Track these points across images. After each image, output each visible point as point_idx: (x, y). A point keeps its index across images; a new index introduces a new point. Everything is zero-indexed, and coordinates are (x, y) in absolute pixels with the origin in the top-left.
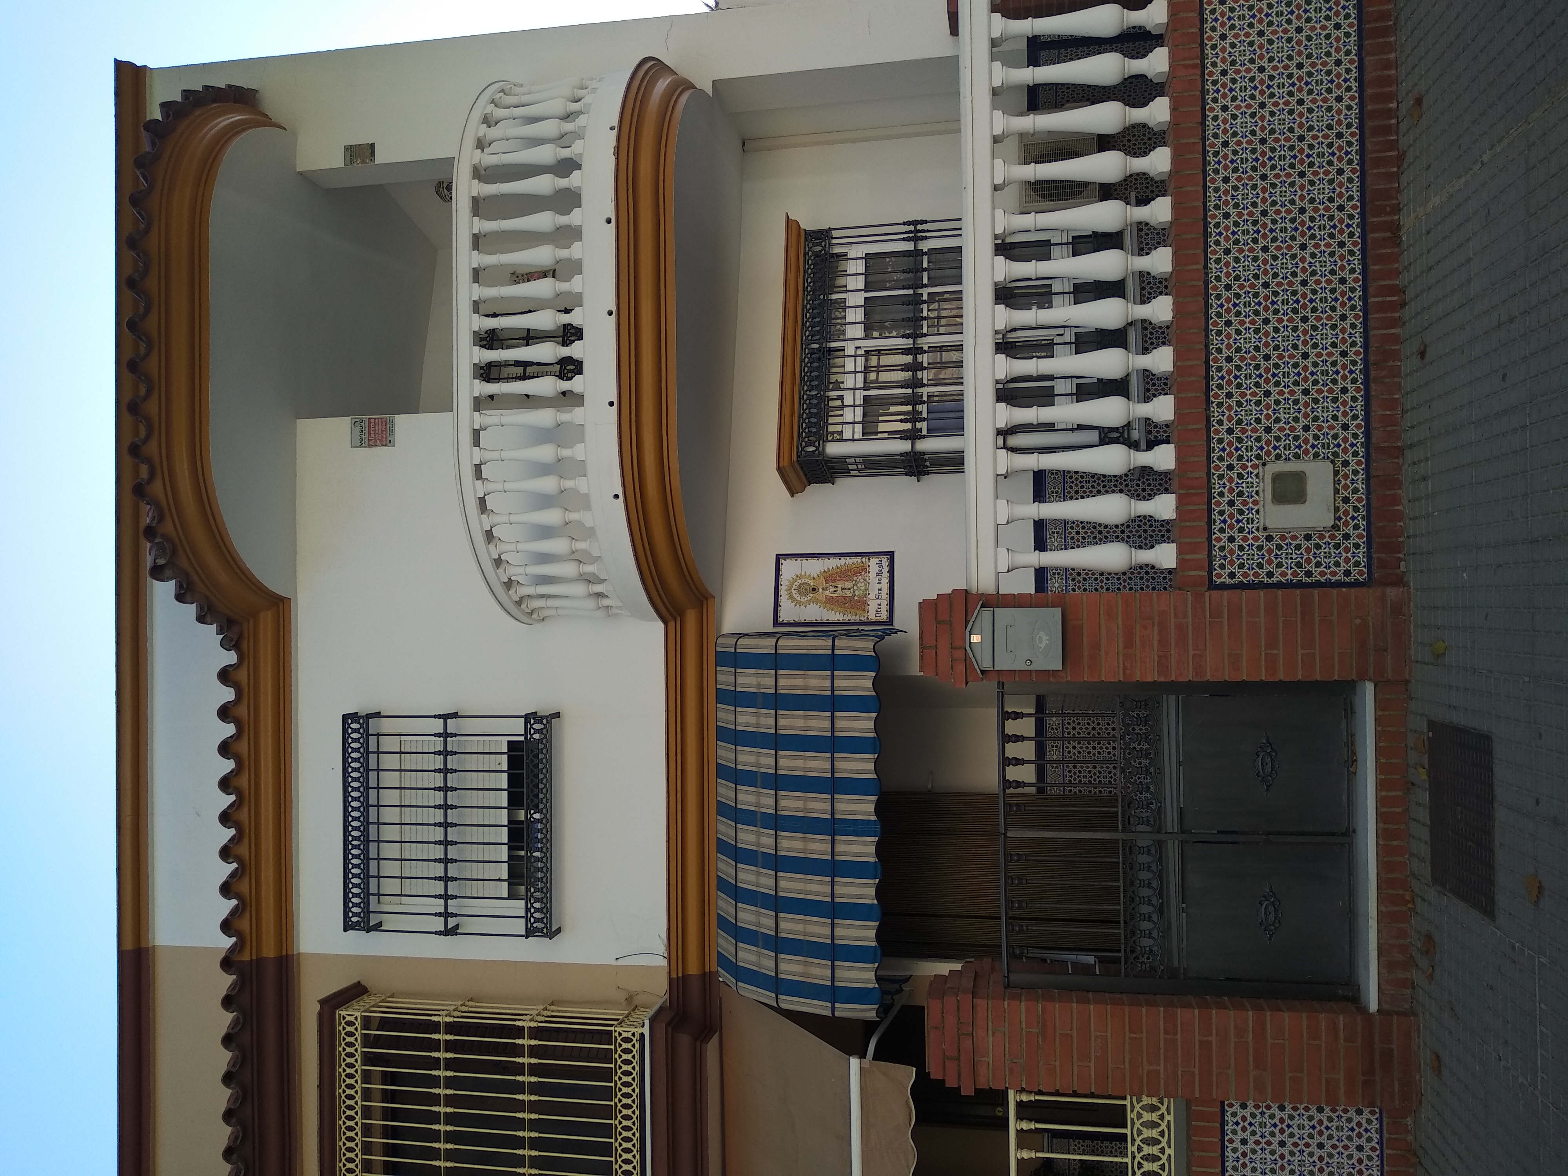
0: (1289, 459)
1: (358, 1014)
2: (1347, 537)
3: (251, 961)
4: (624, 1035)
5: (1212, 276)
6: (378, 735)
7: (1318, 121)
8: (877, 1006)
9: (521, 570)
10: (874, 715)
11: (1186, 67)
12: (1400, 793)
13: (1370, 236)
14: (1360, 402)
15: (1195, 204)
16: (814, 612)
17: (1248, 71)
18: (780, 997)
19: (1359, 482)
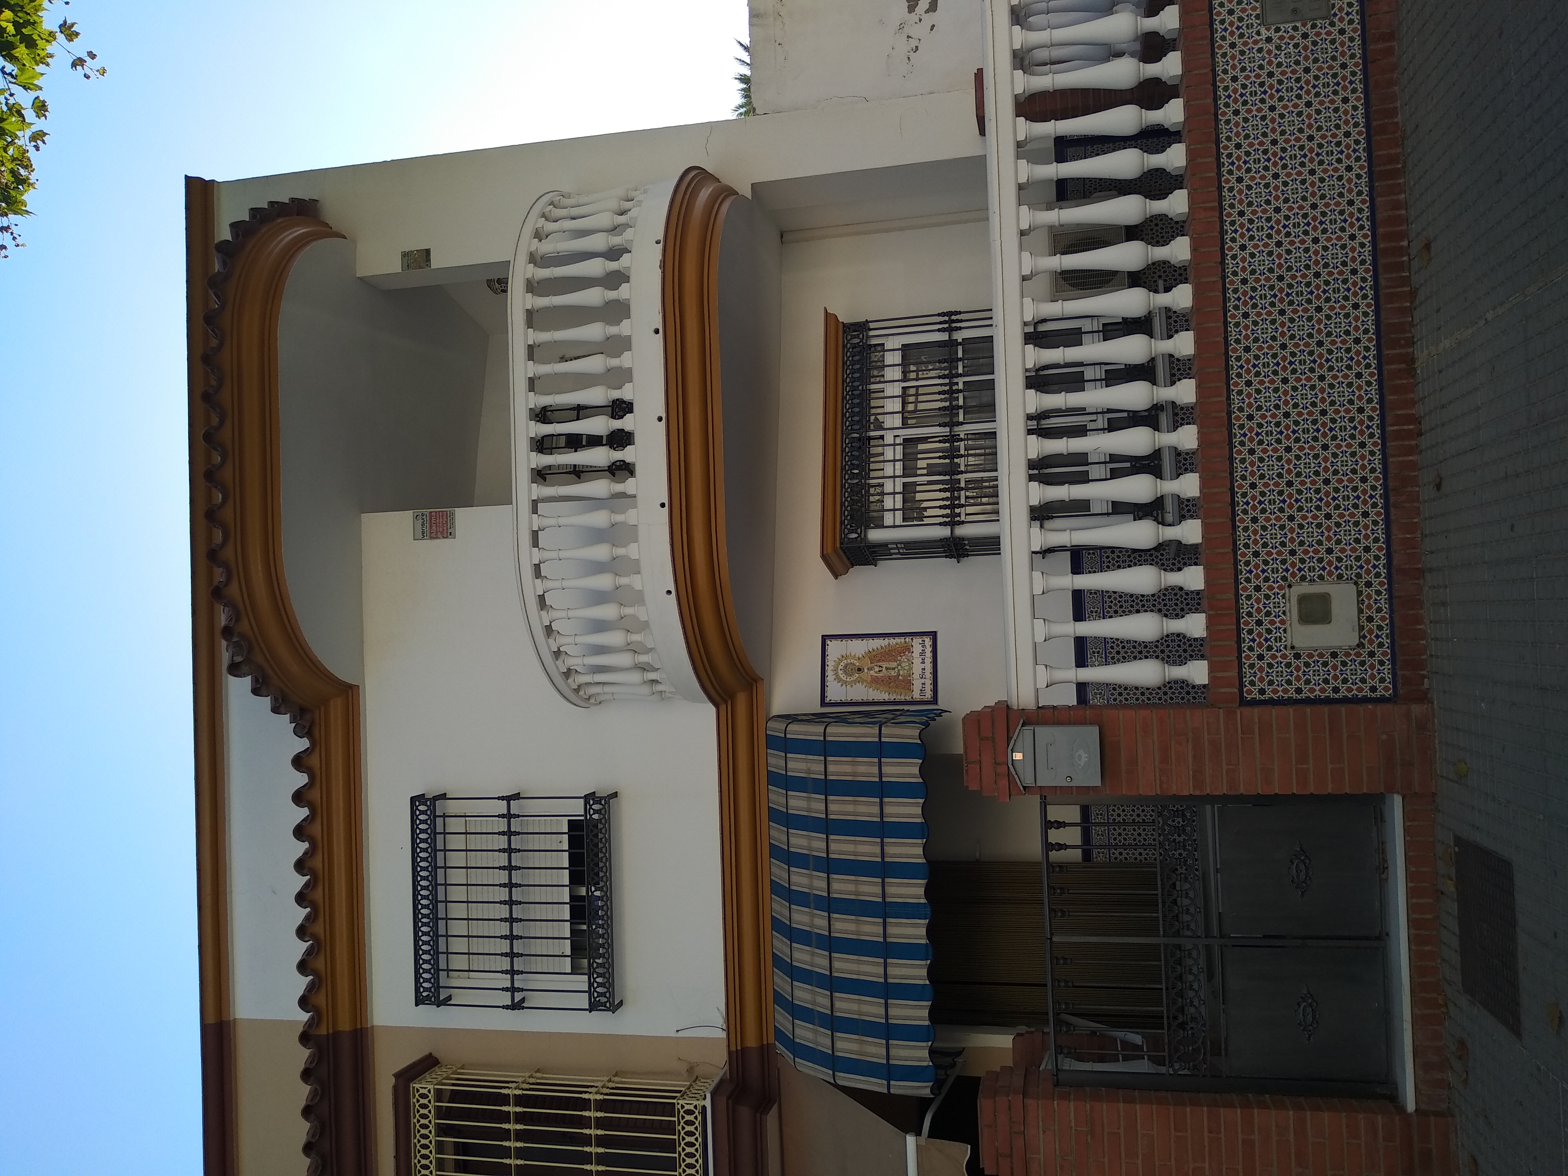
0: (1314, 580)
1: (431, 1087)
2: (1372, 654)
3: (328, 1035)
4: (687, 1107)
5: (1235, 406)
6: (444, 816)
7: (1333, 258)
8: (931, 1084)
9: (578, 661)
10: (921, 801)
11: (1206, 209)
12: (1431, 900)
13: (1386, 368)
14: (1381, 526)
15: (1217, 339)
16: (860, 692)
17: (1265, 211)
18: (837, 1073)
19: (1382, 601)
